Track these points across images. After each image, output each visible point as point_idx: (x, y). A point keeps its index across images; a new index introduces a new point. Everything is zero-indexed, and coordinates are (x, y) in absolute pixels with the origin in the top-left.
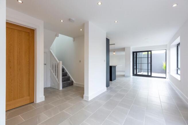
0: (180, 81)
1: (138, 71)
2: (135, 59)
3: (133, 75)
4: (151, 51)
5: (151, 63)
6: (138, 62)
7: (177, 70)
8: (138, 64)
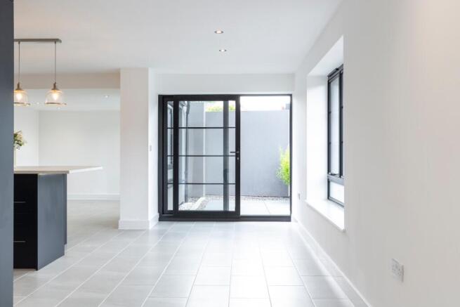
0: (344, 231)
1: (186, 191)
2: (170, 133)
3: (161, 219)
4: (236, 98)
5: (238, 155)
6: (182, 151)
7: (329, 182)
8: (182, 161)
